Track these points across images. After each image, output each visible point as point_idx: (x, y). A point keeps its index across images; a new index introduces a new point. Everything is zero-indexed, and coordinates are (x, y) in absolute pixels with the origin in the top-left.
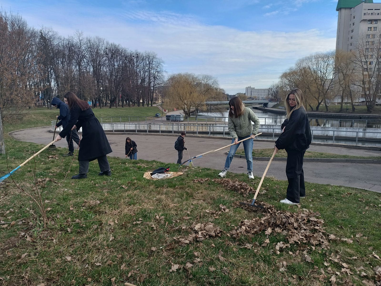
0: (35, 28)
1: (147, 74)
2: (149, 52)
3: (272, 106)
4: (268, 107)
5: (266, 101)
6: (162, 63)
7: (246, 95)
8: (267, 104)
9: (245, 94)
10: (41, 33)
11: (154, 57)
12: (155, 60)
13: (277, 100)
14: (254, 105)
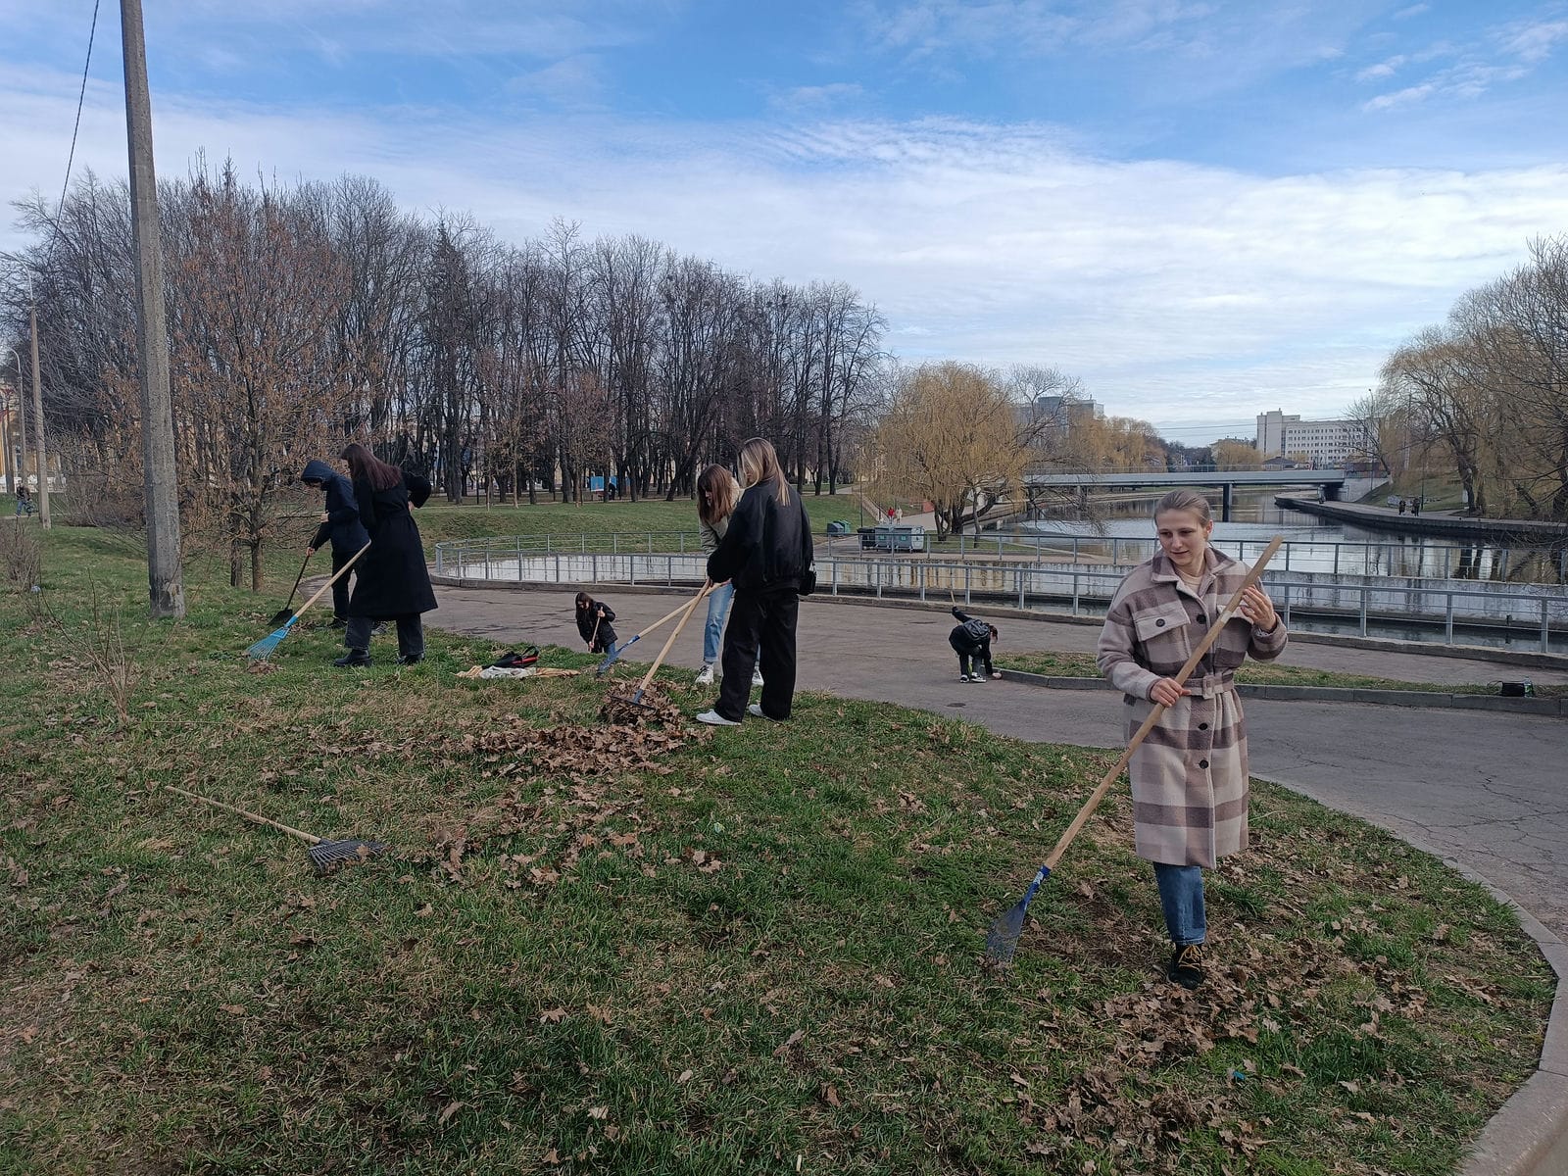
0: (419, 217)
1: (816, 369)
2: (829, 284)
3: (1360, 495)
4: (1343, 497)
5: (1333, 476)
6: (876, 327)
7: (1260, 446)
8: (1340, 485)
9: (1254, 443)
10: (442, 232)
11: (846, 305)
12: (850, 316)
13: (1382, 467)
14: (1289, 491)
